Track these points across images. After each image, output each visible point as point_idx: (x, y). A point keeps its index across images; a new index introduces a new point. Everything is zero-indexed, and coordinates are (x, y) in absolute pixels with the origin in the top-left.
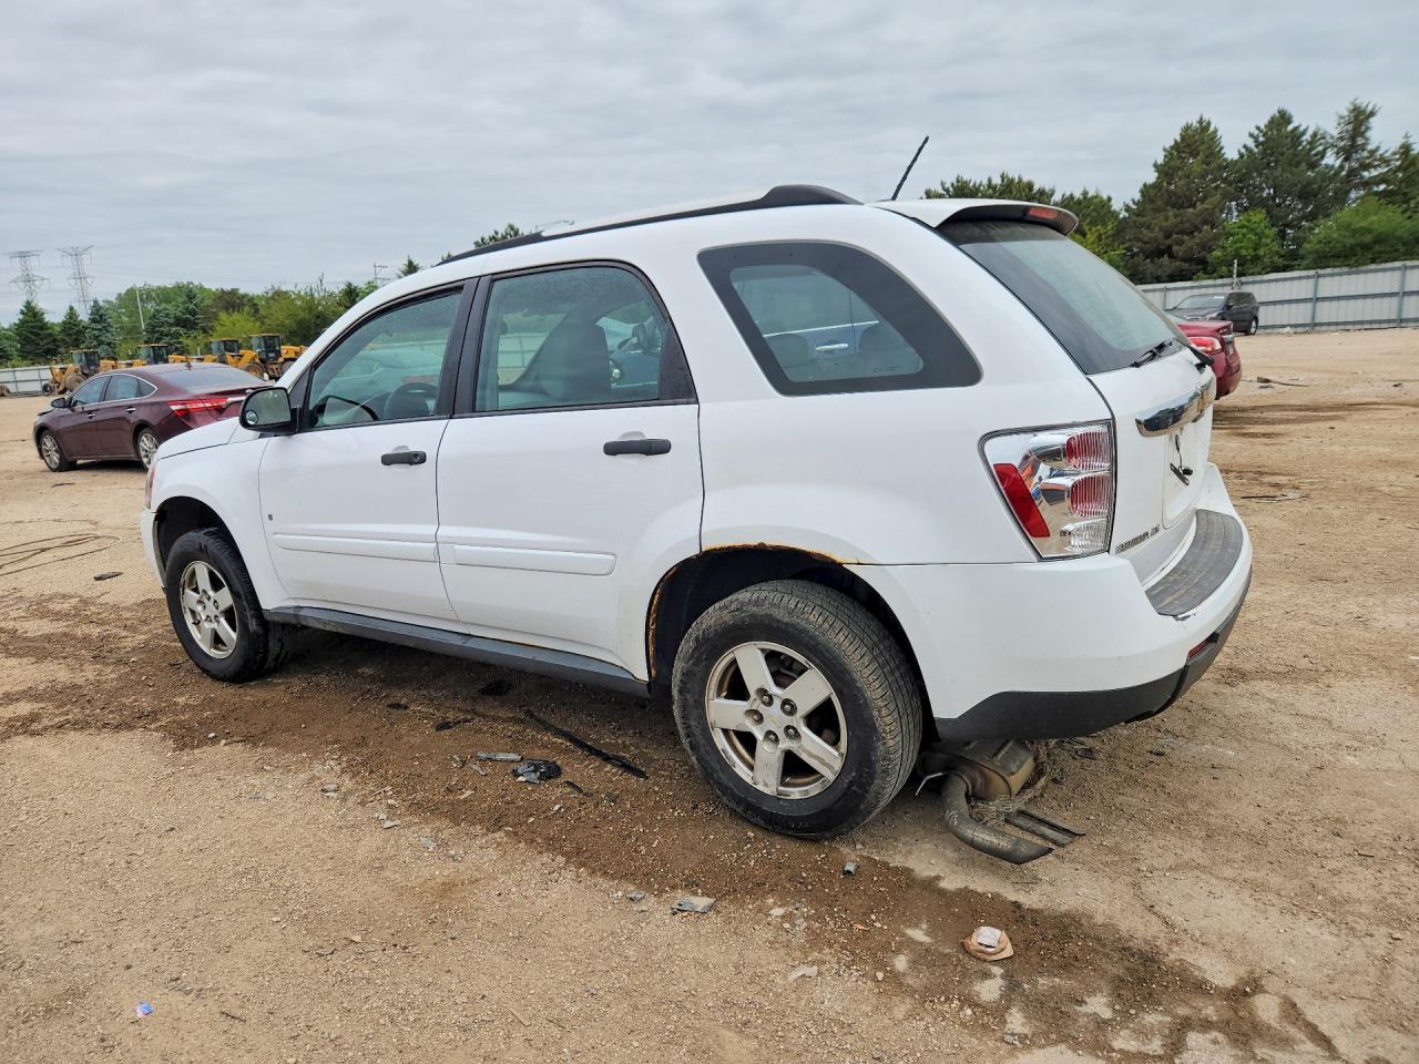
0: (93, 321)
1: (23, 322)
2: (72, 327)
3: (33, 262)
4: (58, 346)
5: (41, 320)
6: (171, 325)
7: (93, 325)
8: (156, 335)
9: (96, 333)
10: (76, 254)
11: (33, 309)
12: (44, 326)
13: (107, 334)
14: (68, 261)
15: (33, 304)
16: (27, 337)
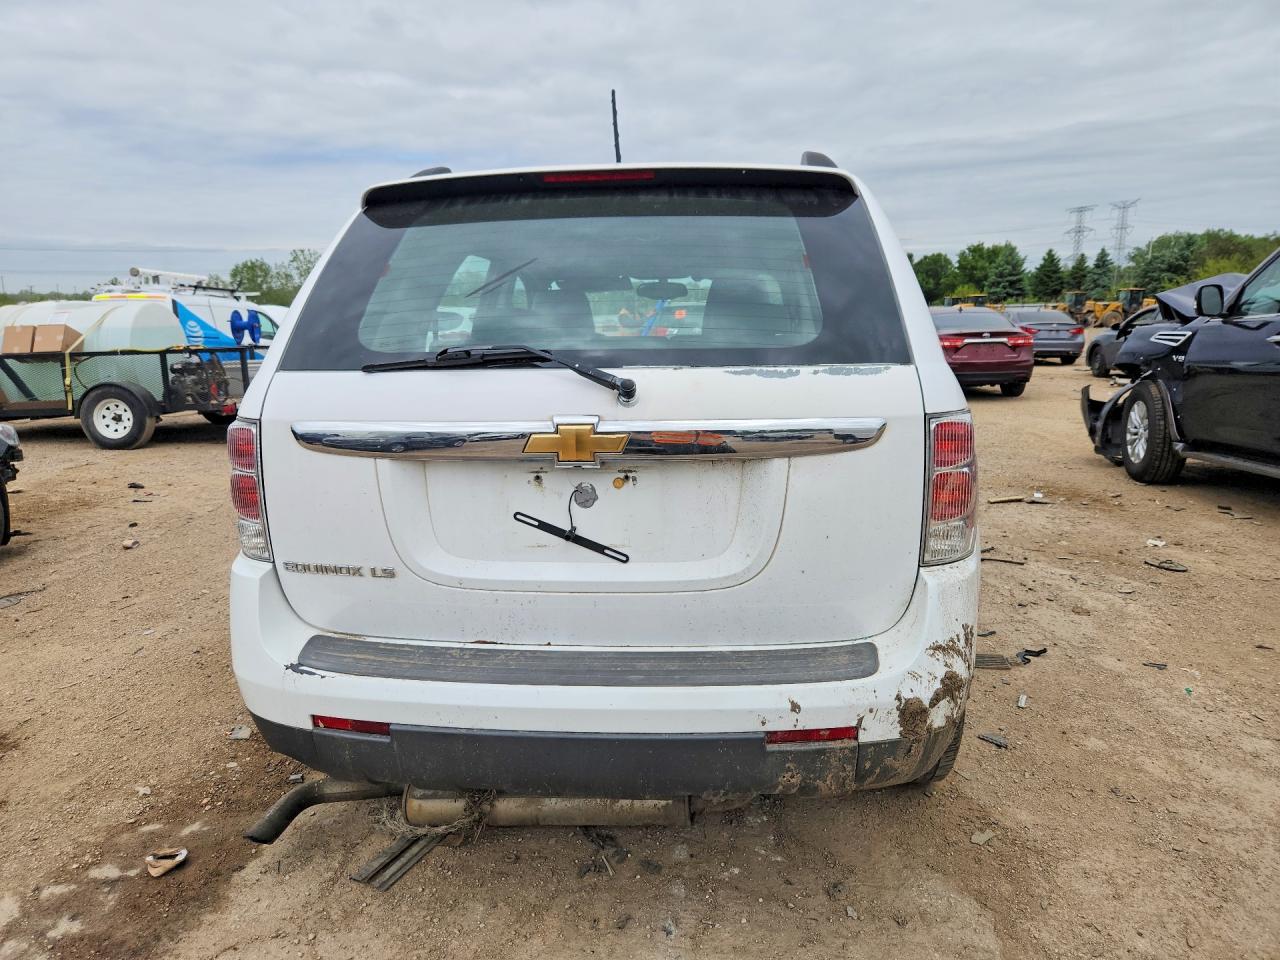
0: (1097, 266)
1: (1042, 266)
2: (1079, 272)
3: (1087, 215)
4: (1063, 288)
5: (1056, 265)
6: (1163, 271)
7: (1096, 271)
8: (1147, 280)
9: (1096, 277)
10: (1124, 207)
11: (1053, 256)
12: (1057, 271)
13: (1106, 278)
14: (1116, 213)
15: (1053, 253)
16: (1042, 280)
